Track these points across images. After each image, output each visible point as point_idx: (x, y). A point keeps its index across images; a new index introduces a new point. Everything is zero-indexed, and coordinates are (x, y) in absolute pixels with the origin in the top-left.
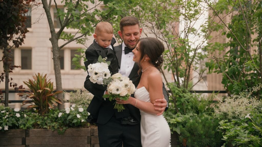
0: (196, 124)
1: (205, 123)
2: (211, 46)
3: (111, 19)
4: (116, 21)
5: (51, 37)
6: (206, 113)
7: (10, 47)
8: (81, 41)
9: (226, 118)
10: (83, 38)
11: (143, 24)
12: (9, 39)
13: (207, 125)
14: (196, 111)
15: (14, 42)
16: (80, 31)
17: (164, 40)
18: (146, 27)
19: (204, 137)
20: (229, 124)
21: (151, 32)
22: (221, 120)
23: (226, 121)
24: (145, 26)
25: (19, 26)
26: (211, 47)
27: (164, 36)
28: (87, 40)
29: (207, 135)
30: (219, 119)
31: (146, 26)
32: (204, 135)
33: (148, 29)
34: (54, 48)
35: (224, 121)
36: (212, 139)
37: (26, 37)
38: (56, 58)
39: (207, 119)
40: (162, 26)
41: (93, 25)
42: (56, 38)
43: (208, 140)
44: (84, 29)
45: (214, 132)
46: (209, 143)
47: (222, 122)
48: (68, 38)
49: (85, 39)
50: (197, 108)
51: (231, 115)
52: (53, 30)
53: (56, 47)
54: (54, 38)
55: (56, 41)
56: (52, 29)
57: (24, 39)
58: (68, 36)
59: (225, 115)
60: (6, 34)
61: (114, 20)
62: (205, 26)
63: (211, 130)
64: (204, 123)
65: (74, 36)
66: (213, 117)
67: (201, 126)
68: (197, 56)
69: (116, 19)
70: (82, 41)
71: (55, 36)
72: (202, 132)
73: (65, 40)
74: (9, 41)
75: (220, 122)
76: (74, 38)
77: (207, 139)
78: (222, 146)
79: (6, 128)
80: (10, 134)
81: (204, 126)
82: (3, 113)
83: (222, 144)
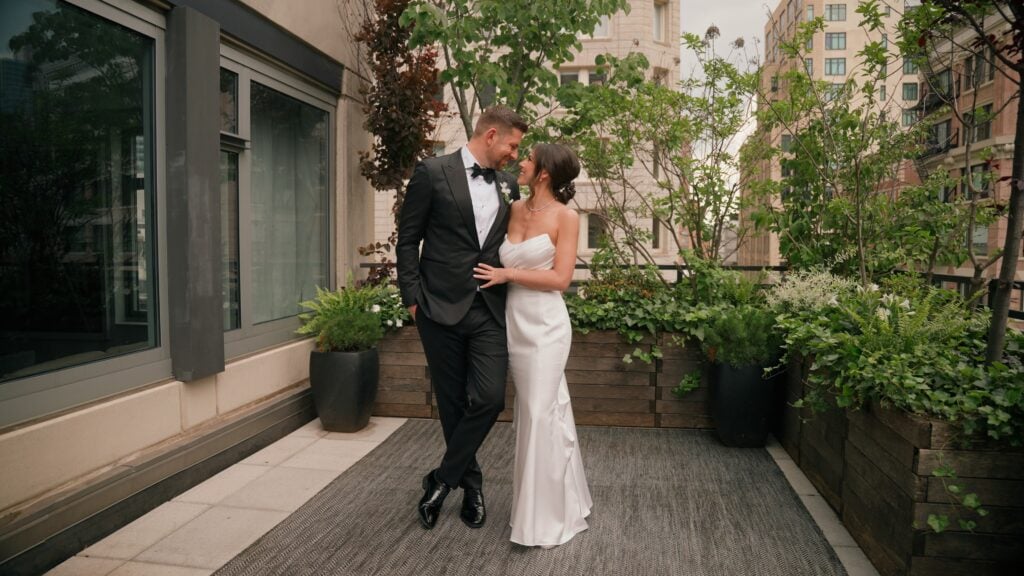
0: (734, 321)
1: (750, 320)
6: (751, 304)
13: (754, 322)
14: (732, 300)
19: (747, 343)
20: (793, 320)
22: (779, 313)
23: (788, 315)
29: (754, 341)
30: (776, 312)
32: (748, 341)
35: (785, 315)
36: (763, 348)
39: (752, 314)
43: (754, 349)
45: (767, 335)
47: (780, 318)
51: (797, 305)
59: (786, 306)
63: (760, 332)
64: (747, 320)
67: (742, 325)
72: (744, 335)
75: (777, 317)
78: (781, 360)
79: (399, 324)
80: (406, 334)
81: (748, 325)
82: (394, 299)
83: (781, 356)
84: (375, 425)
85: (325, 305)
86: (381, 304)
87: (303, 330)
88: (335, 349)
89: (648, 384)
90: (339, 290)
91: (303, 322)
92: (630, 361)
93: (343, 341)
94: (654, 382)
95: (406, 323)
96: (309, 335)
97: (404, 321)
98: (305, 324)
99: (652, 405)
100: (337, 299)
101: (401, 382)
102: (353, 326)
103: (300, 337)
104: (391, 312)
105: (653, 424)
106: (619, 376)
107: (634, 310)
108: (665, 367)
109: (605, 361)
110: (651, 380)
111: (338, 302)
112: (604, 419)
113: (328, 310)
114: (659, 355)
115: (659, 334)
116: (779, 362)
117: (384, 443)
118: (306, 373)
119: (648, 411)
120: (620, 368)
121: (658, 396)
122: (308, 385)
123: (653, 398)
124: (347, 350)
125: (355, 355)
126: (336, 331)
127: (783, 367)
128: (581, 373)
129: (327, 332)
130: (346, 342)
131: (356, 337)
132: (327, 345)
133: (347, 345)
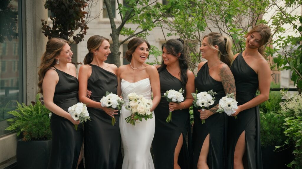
0: (261, 120)
1: (271, 120)
2: (284, 39)
3: (173, 12)
4: (178, 14)
5: (111, 33)
6: (275, 111)
7: (71, 43)
8: (141, 36)
9: (293, 116)
10: (143, 33)
11: (208, 17)
12: (70, 35)
13: (272, 121)
14: (264, 109)
15: (74, 38)
16: (140, 26)
17: (229, 34)
18: (210, 21)
19: (269, 133)
20: (294, 121)
21: (216, 26)
22: (287, 117)
23: (292, 118)
24: (209, 19)
25: (78, 21)
26: (283, 41)
27: (229, 30)
28: (148, 35)
29: (272, 132)
30: (285, 116)
31: (211, 19)
32: (270, 132)
33: (212, 23)
34: (115, 44)
35: (290, 118)
36: (278, 136)
37: (86, 33)
38: (117, 54)
39: (273, 116)
40: (227, 20)
41: (154, 19)
42: (116, 34)
44: (144, 24)
45: (280, 129)
46: (274, 139)
47: (287, 119)
48: (128, 33)
49: (146, 34)
50: (264, 107)
51: (298, 112)
52: (114, 25)
53: (117, 43)
54: (115, 34)
55: (117, 37)
56: (112, 25)
57: (84, 35)
58: (127, 31)
59: (292, 113)
60: (67, 30)
61: (176, 13)
62: (277, 17)
63: (276, 126)
64: (269, 120)
65: (135, 32)
66: (280, 114)
67: (266, 123)
68: (265, 51)
69: (178, 12)
70: (143, 36)
71: (116, 32)
72: (267, 128)
73: (124, 36)
74: (70, 36)
75: (285, 119)
76: (135, 33)
77: (273, 136)
78: (285, 142)
81: (269, 123)
83: (285, 140)
85: (24, 113)
87: (9, 129)
88: (33, 139)
90: (29, 103)
91: (9, 124)
93: (39, 135)
96: (12, 132)
98: (11, 125)
102: (44, 126)
103: (7, 133)
111: (31, 112)
113: (26, 116)
116: (284, 143)
118: (14, 153)
122: (15, 161)
124: (41, 139)
125: (46, 142)
126: (35, 129)
127: (286, 146)
129: (29, 129)
130: (40, 135)
131: (46, 132)
132: (29, 137)
133: (41, 136)
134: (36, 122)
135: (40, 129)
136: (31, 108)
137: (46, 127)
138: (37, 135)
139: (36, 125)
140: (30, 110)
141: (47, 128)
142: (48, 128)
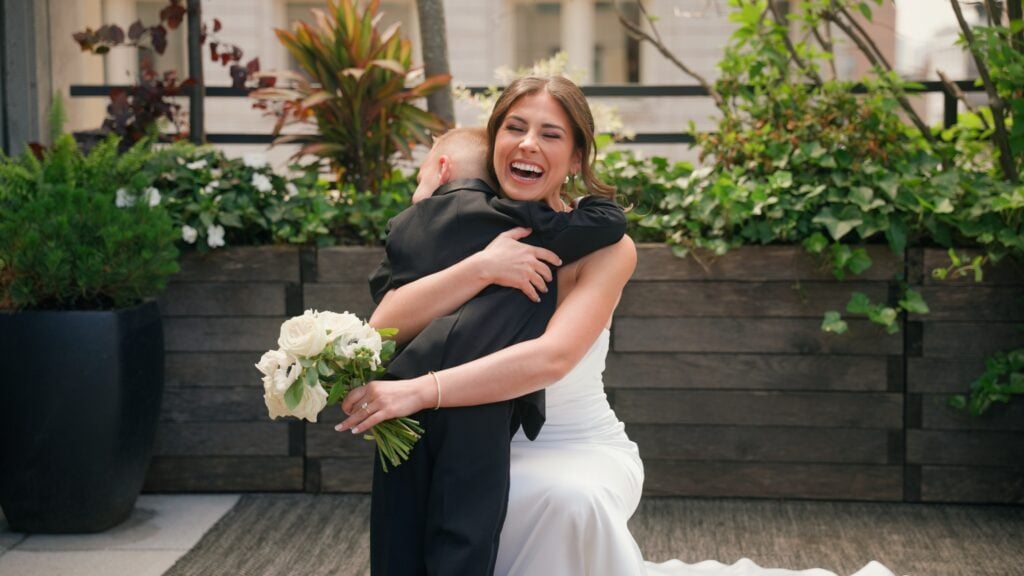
79: (216, 237)
80: (231, 266)
82: (196, 172)
84: (152, 514)
86: (162, 186)
88: (49, 303)
89: (883, 386)
92: (840, 327)
93: (74, 283)
94: (898, 379)
95: (231, 235)
97: (229, 232)
99: (896, 445)
100: (28, 176)
101: (219, 398)
102: (99, 242)
104: (192, 207)
105: (898, 495)
106: (804, 365)
107: (845, 191)
108: (929, 341)
109: (765, 326)
110: (890, 376)
111: (32, 185)
112: (767, 482)
113: (8, 204)
114: (917, 306)
115: (912, 252)
117: (192, 551)
119: (884, 460)
120: (808, 347)
121: (913, 415)
123: (899, 424)
124: (82, 304)
125: (106, 317)
126: (54, 254)
128: (703, 361)
129: (25, 254)
130: (80, 283)
131: (108, 269)
132: (25, 290)
133: (84, 290)
134: (60, 225)
135: (80, 258)
136: (30, 168)
137: (110, 245)
138: (67, 282)
139: (58, 236)
140: (24, 179)
141: (111, 252)
142: (116, 254)
